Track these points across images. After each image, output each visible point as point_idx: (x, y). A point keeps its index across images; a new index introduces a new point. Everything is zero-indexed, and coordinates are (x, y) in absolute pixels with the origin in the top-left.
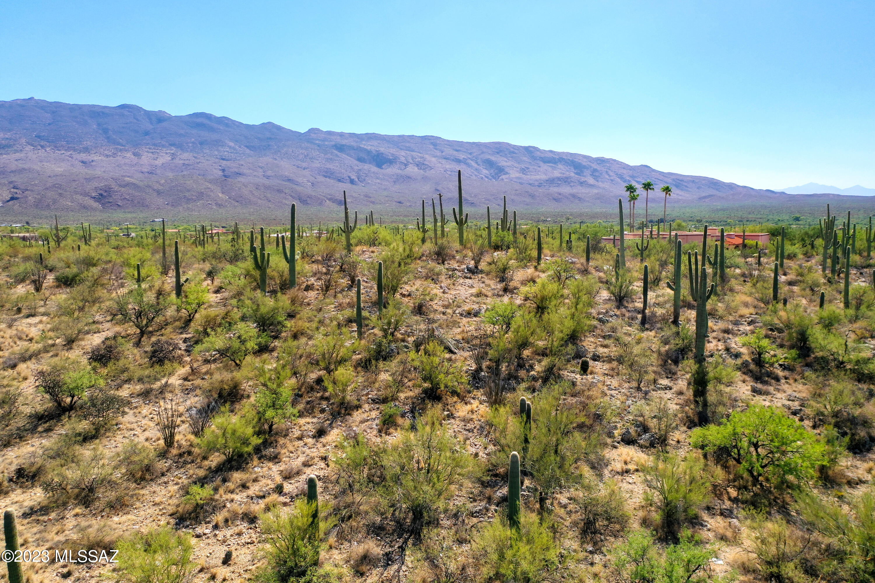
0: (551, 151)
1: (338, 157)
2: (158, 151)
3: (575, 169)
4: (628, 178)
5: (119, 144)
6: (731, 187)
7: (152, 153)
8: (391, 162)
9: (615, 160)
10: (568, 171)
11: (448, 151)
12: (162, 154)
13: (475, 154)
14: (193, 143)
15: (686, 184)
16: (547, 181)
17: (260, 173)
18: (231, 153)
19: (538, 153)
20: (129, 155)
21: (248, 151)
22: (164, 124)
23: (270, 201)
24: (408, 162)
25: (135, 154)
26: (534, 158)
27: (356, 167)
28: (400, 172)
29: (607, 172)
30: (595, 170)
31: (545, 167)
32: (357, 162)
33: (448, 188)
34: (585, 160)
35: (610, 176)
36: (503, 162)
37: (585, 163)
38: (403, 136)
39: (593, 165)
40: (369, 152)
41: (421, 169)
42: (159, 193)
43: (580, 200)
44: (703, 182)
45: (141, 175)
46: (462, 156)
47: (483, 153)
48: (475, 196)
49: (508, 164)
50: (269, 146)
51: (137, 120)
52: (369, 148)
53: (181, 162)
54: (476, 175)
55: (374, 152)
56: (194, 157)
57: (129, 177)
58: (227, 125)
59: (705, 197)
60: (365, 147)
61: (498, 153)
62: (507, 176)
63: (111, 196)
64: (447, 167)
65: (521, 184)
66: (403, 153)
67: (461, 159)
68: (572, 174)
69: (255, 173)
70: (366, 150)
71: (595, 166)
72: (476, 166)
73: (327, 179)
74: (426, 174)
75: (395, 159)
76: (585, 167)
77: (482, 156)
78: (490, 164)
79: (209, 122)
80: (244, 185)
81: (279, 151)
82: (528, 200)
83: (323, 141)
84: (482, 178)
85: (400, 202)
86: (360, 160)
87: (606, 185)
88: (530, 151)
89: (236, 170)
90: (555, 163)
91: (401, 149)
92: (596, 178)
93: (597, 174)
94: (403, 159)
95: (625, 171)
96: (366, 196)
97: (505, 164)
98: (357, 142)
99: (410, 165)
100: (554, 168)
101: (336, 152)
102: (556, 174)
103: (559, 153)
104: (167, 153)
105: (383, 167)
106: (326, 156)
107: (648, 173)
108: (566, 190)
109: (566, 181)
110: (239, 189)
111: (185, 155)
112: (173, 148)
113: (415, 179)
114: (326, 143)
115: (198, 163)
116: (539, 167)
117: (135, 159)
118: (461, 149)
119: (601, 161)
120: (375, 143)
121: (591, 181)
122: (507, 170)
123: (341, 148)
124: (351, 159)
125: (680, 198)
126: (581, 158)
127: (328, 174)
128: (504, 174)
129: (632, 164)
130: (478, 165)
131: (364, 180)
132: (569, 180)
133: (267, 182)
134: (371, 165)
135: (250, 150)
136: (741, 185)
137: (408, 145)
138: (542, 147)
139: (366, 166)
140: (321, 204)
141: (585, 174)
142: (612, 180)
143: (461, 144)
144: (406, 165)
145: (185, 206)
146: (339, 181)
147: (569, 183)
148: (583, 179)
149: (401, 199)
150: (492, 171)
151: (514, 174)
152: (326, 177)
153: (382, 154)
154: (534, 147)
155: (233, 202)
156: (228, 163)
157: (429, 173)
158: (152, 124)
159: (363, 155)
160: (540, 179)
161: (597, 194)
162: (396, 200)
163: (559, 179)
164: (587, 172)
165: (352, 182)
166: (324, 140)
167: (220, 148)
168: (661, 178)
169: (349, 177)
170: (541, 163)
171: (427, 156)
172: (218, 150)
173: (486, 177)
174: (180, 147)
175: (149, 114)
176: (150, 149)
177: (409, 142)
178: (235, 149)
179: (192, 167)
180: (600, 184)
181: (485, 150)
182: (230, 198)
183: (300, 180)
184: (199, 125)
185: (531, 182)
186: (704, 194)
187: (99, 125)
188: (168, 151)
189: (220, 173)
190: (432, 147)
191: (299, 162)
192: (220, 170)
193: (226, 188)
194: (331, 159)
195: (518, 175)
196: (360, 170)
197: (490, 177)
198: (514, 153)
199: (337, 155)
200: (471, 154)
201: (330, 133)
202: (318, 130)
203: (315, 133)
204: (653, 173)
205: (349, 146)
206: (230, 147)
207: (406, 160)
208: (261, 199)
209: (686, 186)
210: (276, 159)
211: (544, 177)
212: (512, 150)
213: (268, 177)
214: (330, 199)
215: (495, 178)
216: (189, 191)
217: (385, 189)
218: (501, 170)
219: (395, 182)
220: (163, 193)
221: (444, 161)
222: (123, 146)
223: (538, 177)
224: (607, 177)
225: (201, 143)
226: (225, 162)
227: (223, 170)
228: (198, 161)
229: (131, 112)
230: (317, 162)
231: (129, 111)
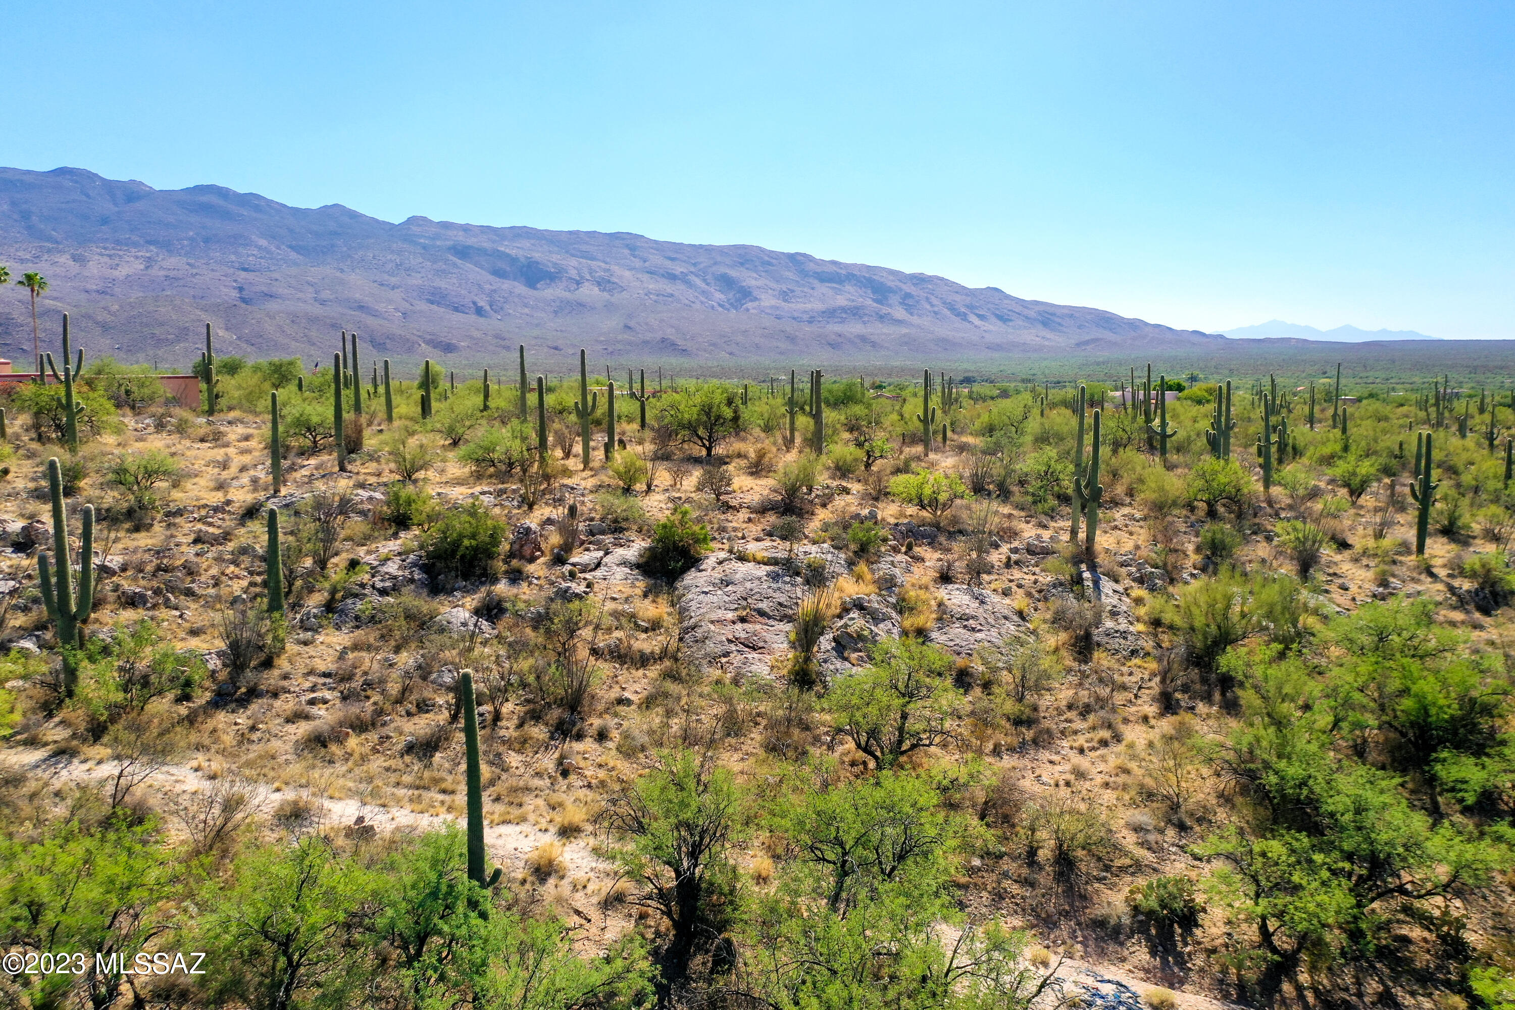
0: (834, 263)
1: (458, 267)
2: (121, 253)
3: (874, 293)
4: (963, 310)
5: (49, 239)
6: (1135, 325)
7: (110, 256)
8: (552, 277)
9: (942, 279)
10: (861, 296)
11: (656, 260)
12: (127, 259)
13: (702, 266)
14: (192, 239)
15: (1060, 320)
16: (823, 312)
17: (310, 293)
18: (261, 258)
19: (812, 264)
20: (64, 259)
21: (293, 255)
22: (140, 205)
23: (314, 344)
24: (582, 277)
25: (75, 258)
26: (804, 273)
27: (488, 286)
28: (567, 294)
29: (927, 299)
30: (908, 296)
31: (823, 289)
32: (491, 278)
33: (647, 324)
34: (891, 278)
35: (932, 306)
36: (750, 279)
37: (891, 283)
38: (577, 233)
39: (904, 287)
40: (513, 260)
41: (604, 290)
42: (105, 328)
43: (873, 346)
44: (1088, 317)
45: (84, 296)
46: (678, 269)
47: (715, 263)
48: (693, 338)
49: (759, 283)
50: (333, 246)
51: (88, 196)
52: (513, 252)
53: (162, 273)
54: (702, 302)
55: (523, 260)
56: (188, 264)
57: (55, 299)
58: (257, 208)
59: (1087, 343)
60: (507, 251)
61: (742, 264)
62: (756, 304)
63: (10, 334)
64: (651, 287)
65: (778, 317)
66: (573, 262)
67: (677, 273)
68: (869, 302)
69: (300, 295)
70: (508, 255)
71: (908, 288)
72: (703, 285)
73: (434, 307)
74: (613, 300)
75: (560, 272)
76: (890, 290)
77: (714, 269)
78: (727, 282)
79: (221, 202)
80: (268, 315)
81: (349, 256)
82: (783, 345)
83: (433, 239)
84: (713, 307)
85: (556, 348)
86: (498, 273)
87: (925, 322)
88: (797, 261)
89: (264, 289)
90: (841, 282)
91: (573, 255)
92: (909, 309)
93: (910, 302)
94: (573, 273)
95: (958, 298)
96: (497, 337)
97: (753, 283)
98: (494, 242)
99: (586, 284)
100: (838, 292)
101: (454, 259)
102: (841, 301)
103: (847, 266)
104: (137, 257)
105: (538, 286)
106: (435, 266)
107: (997, 302)
108: (854, 328)
109: (855, 312)
110: (259, 322)
111: (173, 261)
112: (152, 248)
113: (593, 308)
114: (438, 243)
115: (193, 275)
116: (813, 289)
117: (74, 268)
118: (678, 256)
119: (919, 280)
120: (526, 244)
121: (899, 313)
122: (755, 293)
123: (463, 252)
124: (483, 272)
125: (1047, 343)
126: (885, 274)
127: (437, 298)
128: (751, 301)
129: (971, 285)
130: (708, 284)
131: (502, 308)
132: (861, 312)
133: (317, 310)
134: (516, 284)
135: (298, 253)
136: (1152, 322)
137: (584, 248)
138: (818, 256)
139: (506, 285)
140: (410, 350)
141: (890, 302)
142: (936, 313)
143: (678, 247)
144: (578, 283)
145: (151, 353)
146: (456, 309)
147: (861, 317)
148: (885, 310)
149: (559, 343)
150: (731, 295)
151: (768, 301)
152: (432, 302)
153: (537, 263)
154: (804, 255)
155: (244, 345)
156: (250, 276)
157: (617, 298)
158: (116, 204)
159: (501, 265)
160: (812, 310)
161: (905, 335)
162: (550, 343)
163: (844, 309)
164: (894, 299)
165: (479, 311)
166: (436, 237)
167: (241, 250)
168: (1018, 309)
169: (474, 303)
170: (816, 282)
171: (615, 268)
172: (236, 253)
173: (720, 305)
174: (167, 246)
175: (110, 187)
176: (105, 248)
177: (587, 243)
178: (269, 252)
179: (181, 283)
180: (915, 320)
181: (719, 259)
182: (239, 338)
183: (381, 307)
184: (206, 209)
185: (796, 315)
186: (1087, 338)
187: (13, 204)
188: (140, 254)
189: (235, 294)
190: (626, 252)
191: (386, 277)
192: (235, 288)
193: (234, 321)
194: (443, 271)
195: (773, 302)
196: (495, 291)
197: (728, 306)
198: (769, 264)
199: (455, 265)
200: (695, 265)
201: (446, 225)
202: (424, 219)
203: (419, 225)
204: (1006, 302)
205: (478, 249)
206: (260, 248)
207: (579, 274)
208: (297, 341)
209: (1060, 324)
210: (342, 271)
211: (819, 306)
212: (767, 258)
213: (323, 303)
214: (428, 342)
215: (736, 308)
216: (162, 324)
217: (537, 325)
218: (746, 294)
219: (556, 312)
220: (113, 328)
221: (645, 277)
222: (57, 242)
223: (809, 306)
224: (928, 307)
225: (207, 240)
226: (243, 274)
227: (241, 289)
228: (194, 271)
229: (76, 182)
230: (419, 275)
231: (72, 181)
